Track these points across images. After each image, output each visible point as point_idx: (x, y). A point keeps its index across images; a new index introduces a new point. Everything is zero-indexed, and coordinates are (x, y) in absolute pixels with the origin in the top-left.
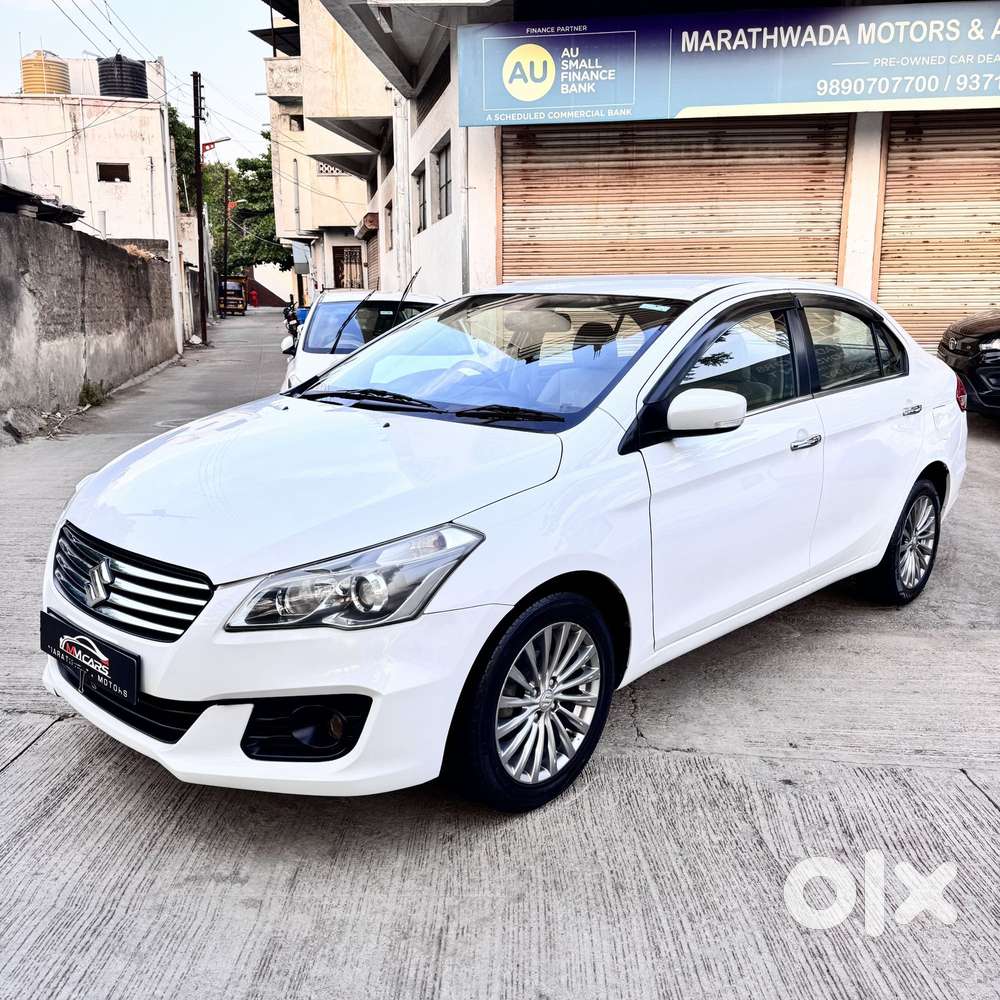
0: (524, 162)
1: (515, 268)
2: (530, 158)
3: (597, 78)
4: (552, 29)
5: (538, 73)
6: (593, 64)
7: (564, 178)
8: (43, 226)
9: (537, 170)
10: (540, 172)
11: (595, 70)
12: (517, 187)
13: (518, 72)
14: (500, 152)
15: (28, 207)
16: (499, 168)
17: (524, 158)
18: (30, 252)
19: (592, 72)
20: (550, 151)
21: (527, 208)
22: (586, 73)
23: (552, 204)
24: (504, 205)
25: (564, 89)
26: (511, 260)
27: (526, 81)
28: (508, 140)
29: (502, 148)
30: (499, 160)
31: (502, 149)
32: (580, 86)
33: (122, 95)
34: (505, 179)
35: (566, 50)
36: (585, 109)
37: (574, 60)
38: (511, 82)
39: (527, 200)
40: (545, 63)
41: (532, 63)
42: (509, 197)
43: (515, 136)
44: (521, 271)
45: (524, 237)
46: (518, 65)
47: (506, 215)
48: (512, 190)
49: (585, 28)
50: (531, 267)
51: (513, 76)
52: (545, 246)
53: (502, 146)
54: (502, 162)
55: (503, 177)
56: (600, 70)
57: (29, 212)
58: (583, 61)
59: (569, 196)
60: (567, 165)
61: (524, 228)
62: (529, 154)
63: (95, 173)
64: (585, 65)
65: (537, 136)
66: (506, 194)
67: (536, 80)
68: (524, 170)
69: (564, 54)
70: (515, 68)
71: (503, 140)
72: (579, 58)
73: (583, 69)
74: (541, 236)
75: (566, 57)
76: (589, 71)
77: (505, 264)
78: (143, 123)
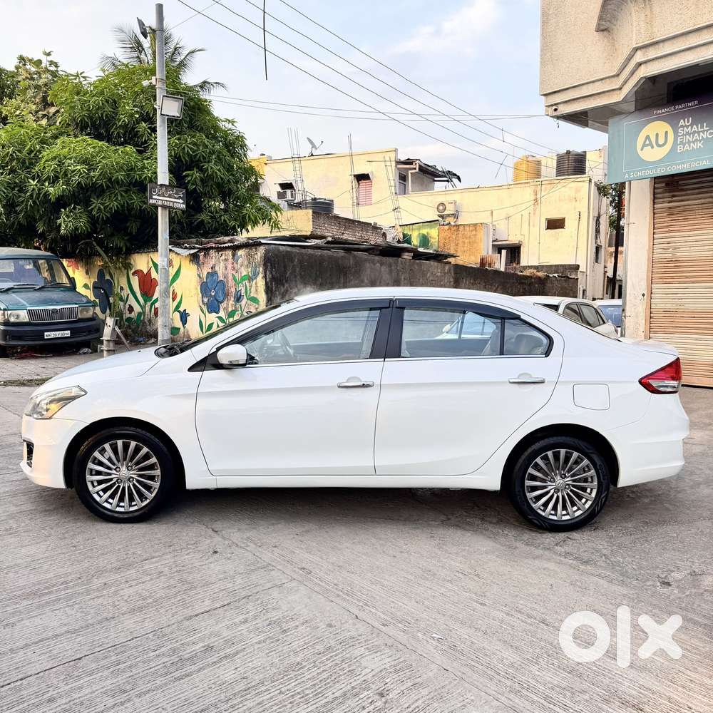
0: (670, 202)
1: (661, 278)
2: (674, 199)
3: (705, 137)
4: (672, 108)
5: (661, 141)
6: (702, 127)
7: (700, 211)
8: (417, 264)
9: (679, 207)
10: (682, 208)
11: (703, 132)
12: (664, 219)
13: (648, 142)
14: (652, 197)
15: (407, 254)
16: (652, 207)
17: (670, 199)
18: (403, 277)
19: (701, 133)
20: (689, 192)
21: (671, 234)
22: (696, 135)
23: (690, 230)
24: (654, 233)
25: (680, 149)
26: (657, 273)
27: (652, 147)
28: (658, 188)
29: (654, 193)
30: (652, 203)
31: (654, 195)
32: (692, 144)
33: (568, 175)
34: (656, 216)
35: (682, 120)
36: (695, 161)
37: (687, 127)
38: (642, 150)
39: (671, 229)
40: (666, 133)
41: (657, 135)
42: (658, 228)
43: (663, 185)
44: (665, 280)
45: (668, 255)
46: (648, 137)
47: (655, 241)
48: (660, 222)
49: (696, 102)
50: (672, 277)
51: (644, 145)
52: (683, 262)
53: (654, 192)
54: (654, 203)
55: (654, 214)
56: (707, 131)
57: (407, 256)
58: (695, 126)
59: (704, 224)
60: (703, 201)
61: (668, 249)
62: (674, 196)
63: (544, 224)
64: (696, 129)
65: (680, 183)
66: (656, 226)
67: (659, 146)
68: (670, 208)
69: (680, 124)
70: (646, 140)
71: (654, 188)
72: (692, 125)
73: (695, 132)
74: (681, 254)
75: (682, 126)
76: (699, 133)
77: (653, 276)
78: (578, 190)
